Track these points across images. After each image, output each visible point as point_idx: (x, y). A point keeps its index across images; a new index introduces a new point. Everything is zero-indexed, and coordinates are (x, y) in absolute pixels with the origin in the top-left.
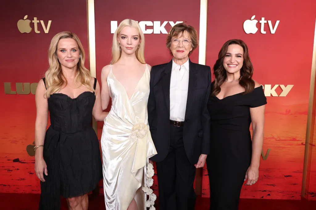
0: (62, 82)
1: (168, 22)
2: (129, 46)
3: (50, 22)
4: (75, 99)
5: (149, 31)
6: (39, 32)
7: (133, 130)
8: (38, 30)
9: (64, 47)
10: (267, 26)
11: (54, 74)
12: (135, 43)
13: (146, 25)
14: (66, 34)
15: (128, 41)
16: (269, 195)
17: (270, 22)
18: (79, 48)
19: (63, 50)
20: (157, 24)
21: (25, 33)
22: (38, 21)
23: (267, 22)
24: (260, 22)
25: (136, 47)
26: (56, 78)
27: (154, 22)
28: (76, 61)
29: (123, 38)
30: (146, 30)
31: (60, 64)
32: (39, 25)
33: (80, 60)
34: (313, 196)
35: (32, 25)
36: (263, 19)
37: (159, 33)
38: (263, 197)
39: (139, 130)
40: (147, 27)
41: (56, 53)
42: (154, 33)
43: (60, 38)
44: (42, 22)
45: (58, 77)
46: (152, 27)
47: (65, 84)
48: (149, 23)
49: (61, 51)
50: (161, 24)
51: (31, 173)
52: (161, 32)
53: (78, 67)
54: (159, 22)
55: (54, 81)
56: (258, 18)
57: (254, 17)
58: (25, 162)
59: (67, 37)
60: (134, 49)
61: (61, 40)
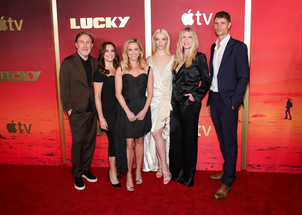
0: (130, 68)
1: (118, 18)
2: (161, 44)
3: (21, 21)
4: (136, 78)
5: (102, 26)
6: (13, 30)
7: (163, 95)
8: (13, 28)
9: (131, 48)
10: (202, 18)
11: (126, 63)
12: (164, 42)
13: (99, 21)
14: (133, 41)
15: (160, 42)
16: (212, 167)
17: (204, 15)
18: (140, 48)
19: (130, 50)
20: (108, 19)
21: (2, 31)
22: (12, 21)
23: (202, 15)
24: (196, 15)
25: (164, 45)
26: (127, 66)
27: (106, 18)
28: (138, 56)
29: (157, 40)
30: (99, 25)
31: (129, 58)
32: (13, 24)
33: (140, 54)
34: (251, 168)
35: (8, 24)
36: (198, 12)
37: (111, 27)
38: (207, 169)
39: (166, 96)
40: (100, 23)
41: (127, 51)
42: (106, 27)
43: (129, 43)
44: (15, 21)
45: (128, 65)
46: (104, 23)
47: (131, 68)
48: (102, 19)
49: (129, 50)
50: (112, 20)
51: (11, 147)
52: (112, 26)
53: (139, 58)
54: (110, 18)
55: (126, 68)
56: (194, 12)
57: (190, 11)
58: (6, 137)
59: (133, 42)
60: (163, 46)
61: (130, 44)
